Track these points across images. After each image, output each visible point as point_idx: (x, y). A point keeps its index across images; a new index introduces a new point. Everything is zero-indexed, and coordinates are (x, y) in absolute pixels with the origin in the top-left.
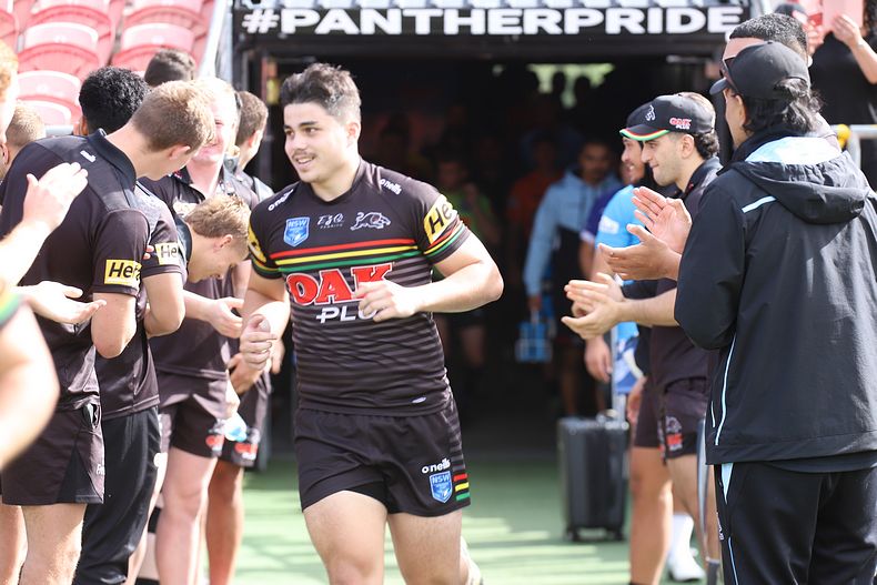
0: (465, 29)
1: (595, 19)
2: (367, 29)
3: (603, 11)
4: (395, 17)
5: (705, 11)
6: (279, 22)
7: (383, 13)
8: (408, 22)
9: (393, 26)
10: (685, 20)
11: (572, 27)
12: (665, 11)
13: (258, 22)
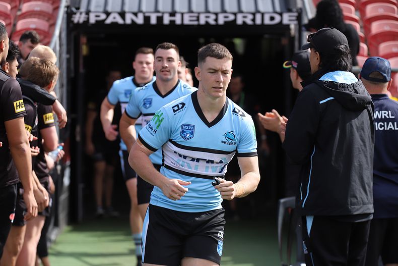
0: (172, 22)
1: (232, 17)
2: (128, 21)
3: (235, 14)
4: (141, 16)
5: (281, 14)
6: (88, 19)
7: (136, 14)
8: (147, 19)
9: (140, 20)
10: (272, 19)
11: (221, 21)
12: (263, 15)
13: (79, 18)
